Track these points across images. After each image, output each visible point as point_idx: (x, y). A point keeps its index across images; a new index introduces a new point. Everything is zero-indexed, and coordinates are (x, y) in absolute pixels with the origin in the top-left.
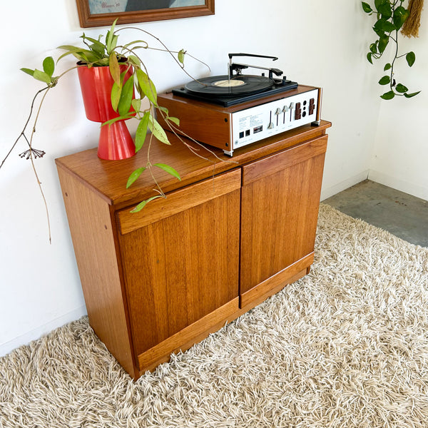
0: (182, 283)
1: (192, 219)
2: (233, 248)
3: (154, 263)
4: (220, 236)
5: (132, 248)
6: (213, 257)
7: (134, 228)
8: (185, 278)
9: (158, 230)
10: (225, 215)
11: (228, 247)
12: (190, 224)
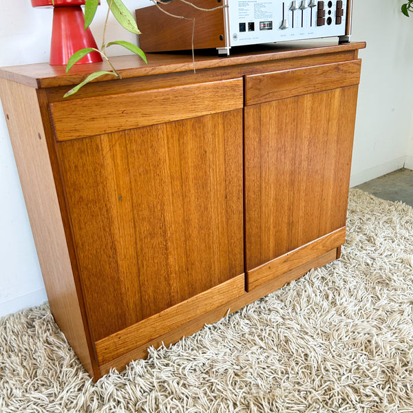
0: (161, 239)
1: (171, 141)
2: (235, 199)
3: (114, 200)
4: (215, 178)
5: (76, 167)
6: (206, 208)
7: (77, 134)
8: (165, 232)
9: (117, 148)
10: (221, 146)
11: (226, 197)
12: (168, 148)
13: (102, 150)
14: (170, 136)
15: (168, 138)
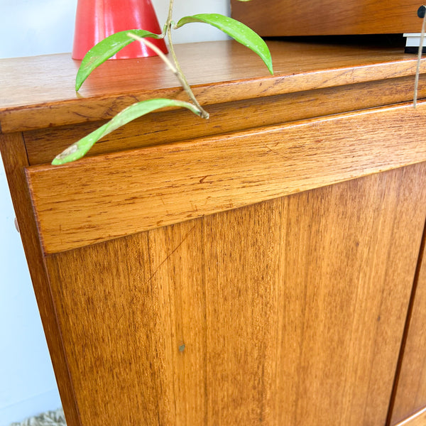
0: (253, 405)
1: (294, 229)
2: (393, 319)
3: (168, 352)
5: (89, 301)
6: (341, 342)
8: (262, 393)
9: (184, 252)
10: (386, 231)
11: (379, 318)
12: (288, 244)
13: (150, 261)
14: (293, 221)
15: (289, 224)
